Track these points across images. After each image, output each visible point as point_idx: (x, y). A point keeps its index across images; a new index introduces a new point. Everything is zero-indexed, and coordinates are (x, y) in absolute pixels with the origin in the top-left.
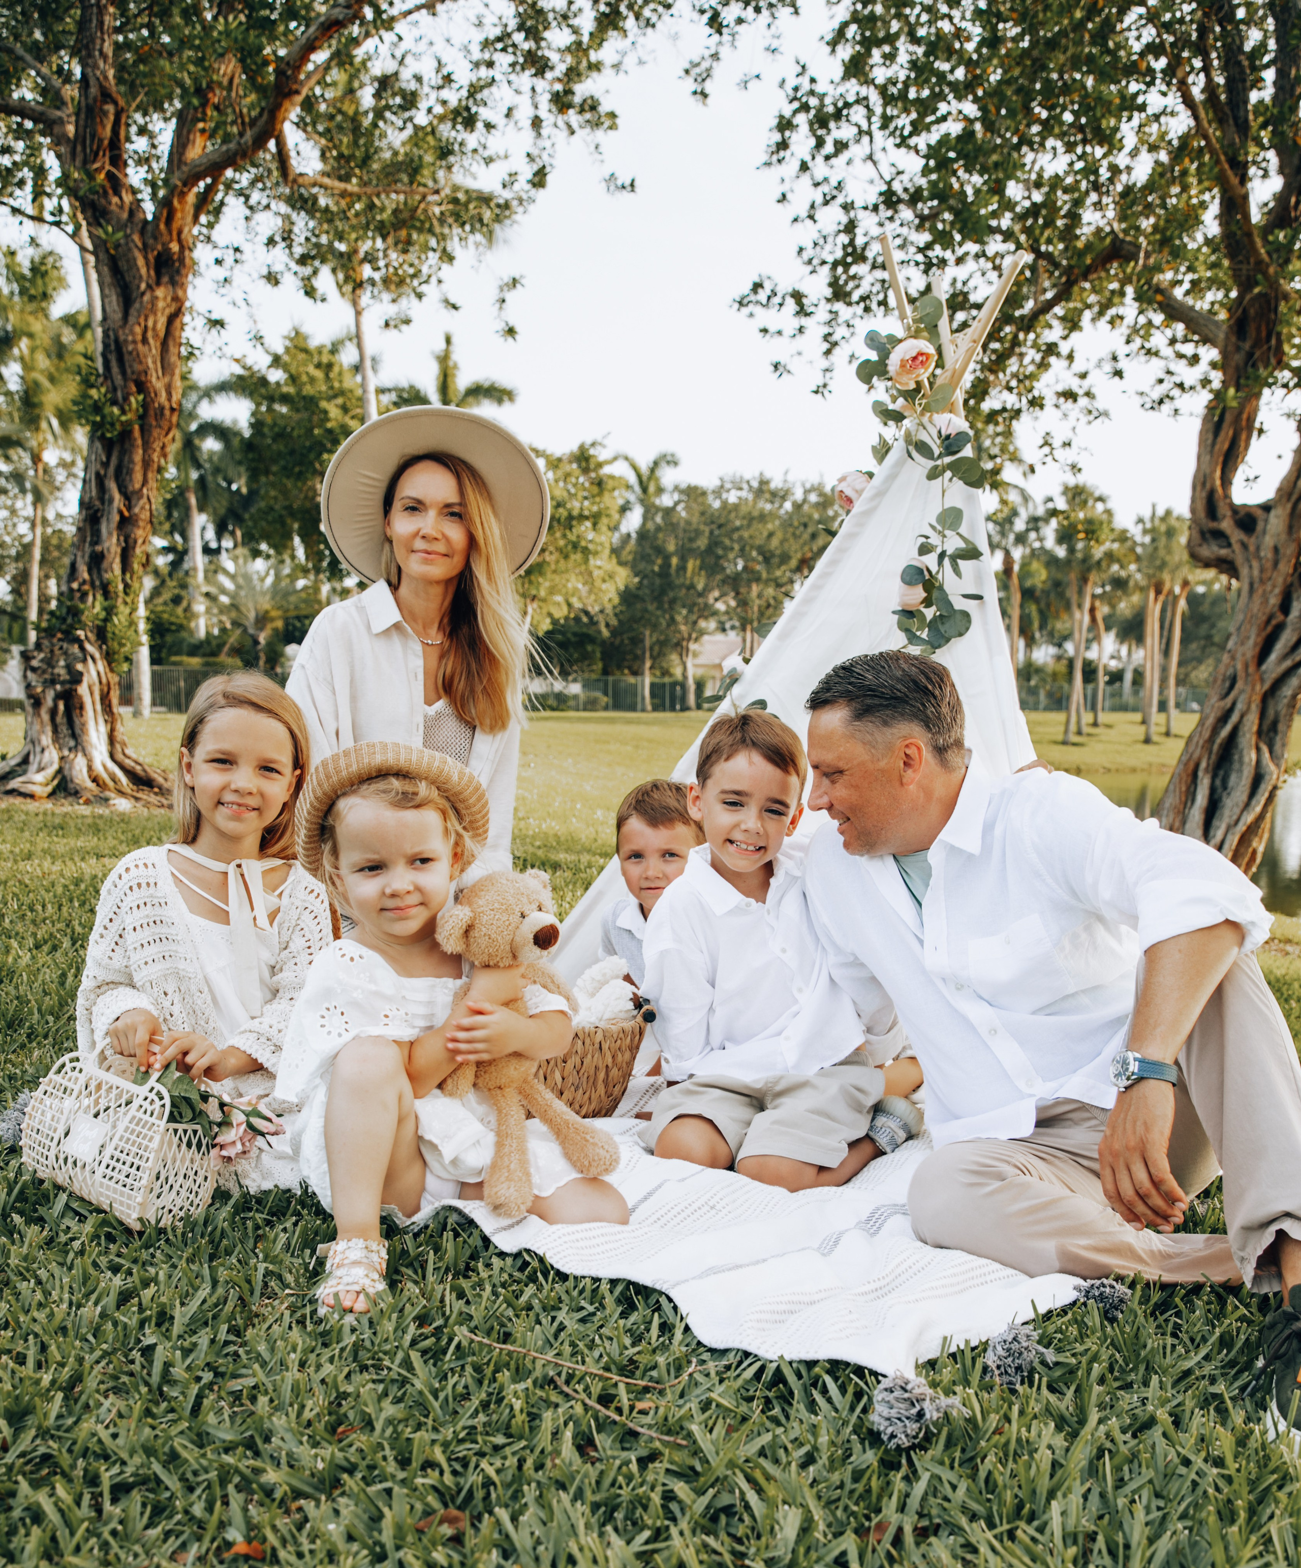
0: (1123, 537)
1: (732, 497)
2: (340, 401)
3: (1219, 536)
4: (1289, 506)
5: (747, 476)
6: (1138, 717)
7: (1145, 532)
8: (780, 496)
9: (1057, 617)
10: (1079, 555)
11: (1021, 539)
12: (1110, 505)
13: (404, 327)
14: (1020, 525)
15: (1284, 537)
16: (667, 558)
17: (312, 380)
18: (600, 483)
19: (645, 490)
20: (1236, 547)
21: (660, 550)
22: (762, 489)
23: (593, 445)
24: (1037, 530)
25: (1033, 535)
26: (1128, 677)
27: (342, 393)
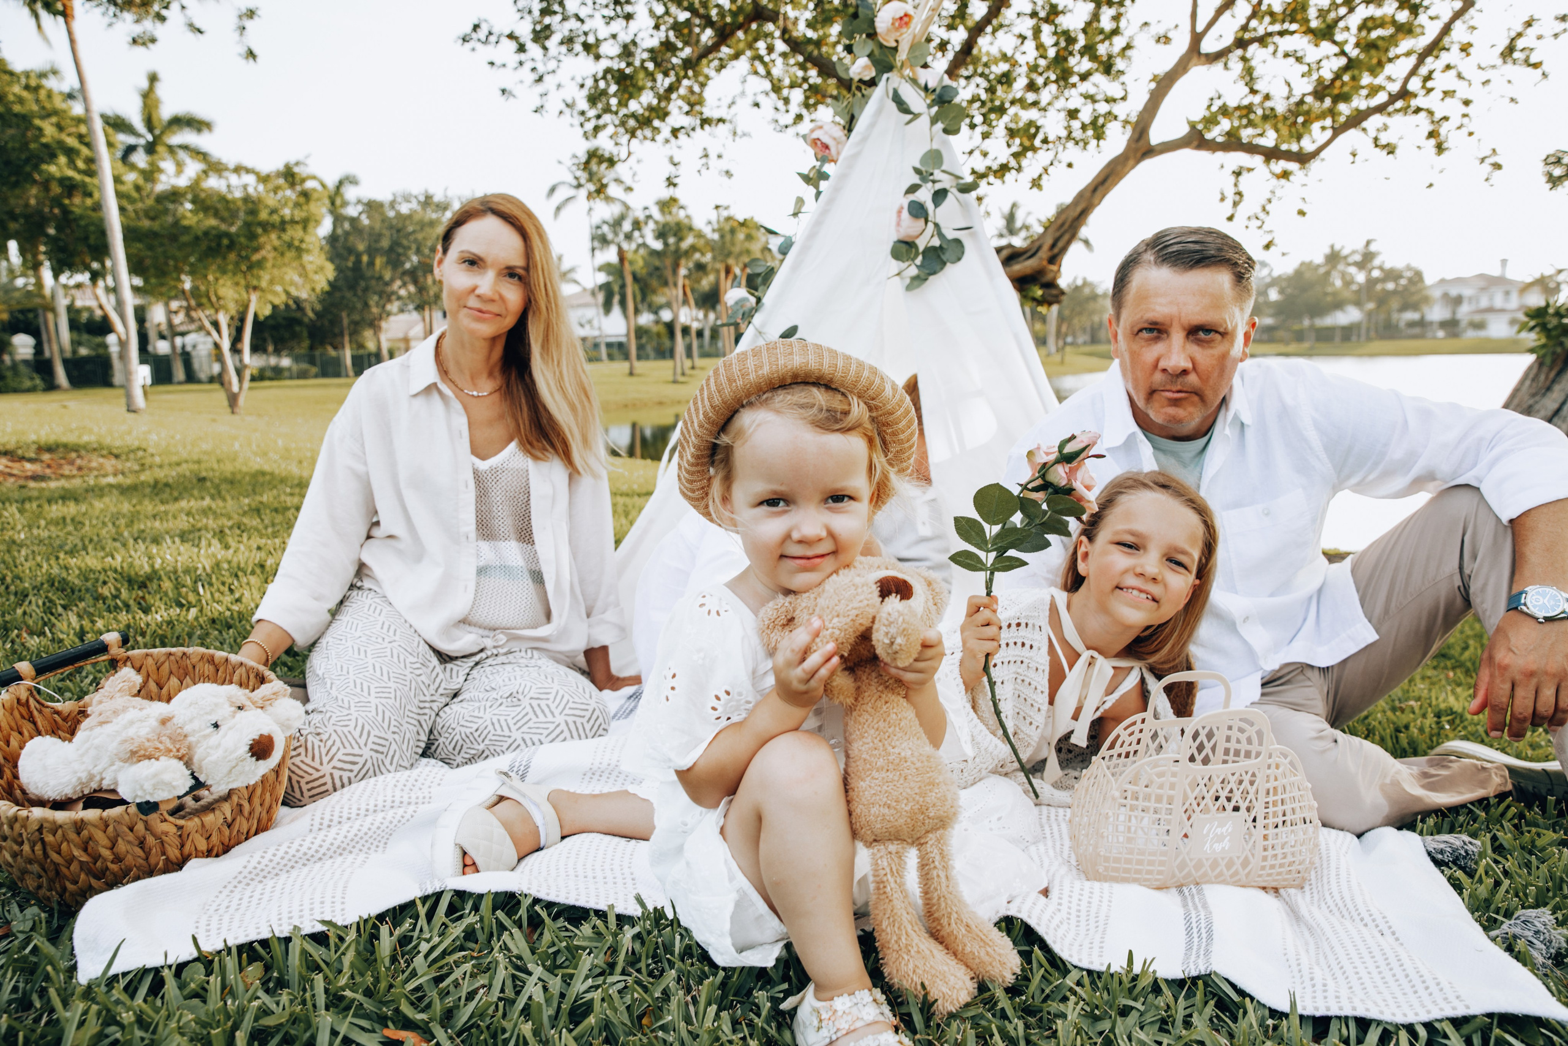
0: (700, 235)
1: (404, 209)
2: (54, 120)
5: (415, 192)
7: (714, 231)
8: (443, 207)
10: (672, 248)
11: (629, 237)
12: (690, 211)
14: (627, 226)
16: (359, 256)
17: (21, 100)
19: (333, 203)
21: (351, 250)
22: (428, 201)
23: (295, 164)
24: (639, 229)
25: (636, 234)
27: (55, 112)
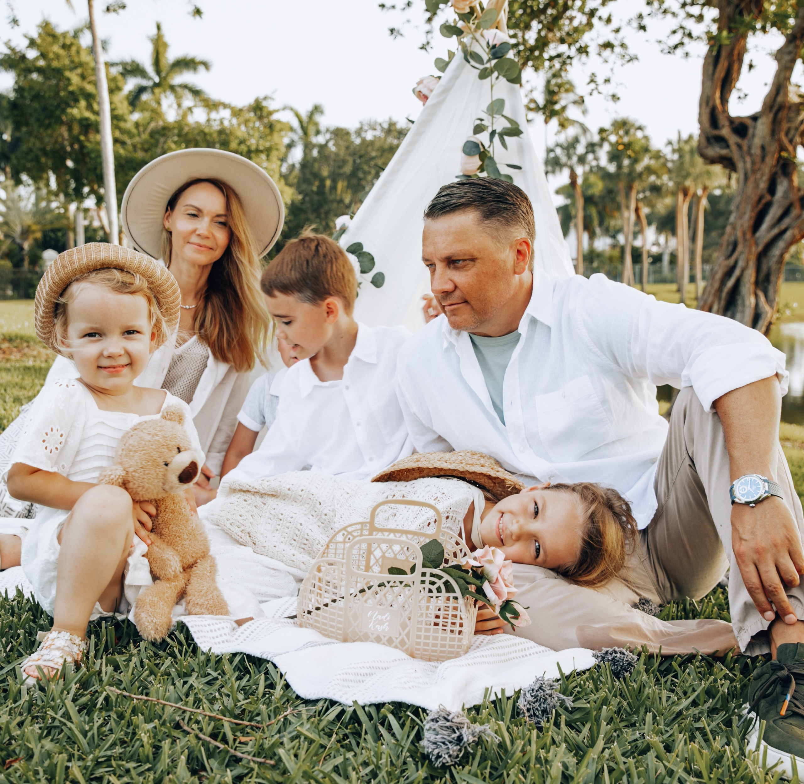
0: (657, 155)
1: (369, 136)
2: (79, 71)
3: (721, 140)
4: (771, 116)
5: (380, 120)
6: (674, 287)
7: (674, 151)
9: (612, 217)
10: (626, 170)
11: (582, 160)
12: (648, 132)
13: (121, 11)
14: (581, 149)
15: (768, 138)
16: (322, 181)
17: (58, 57)
18: (271, 127)
19: (305, 132)
20: (734, 148)
21: (316, 175)
22: (391, 129)
23: (265, 98)
24: (593, 152)
25: (590, 157)
26: (666, 259)
27: (81, 65)
